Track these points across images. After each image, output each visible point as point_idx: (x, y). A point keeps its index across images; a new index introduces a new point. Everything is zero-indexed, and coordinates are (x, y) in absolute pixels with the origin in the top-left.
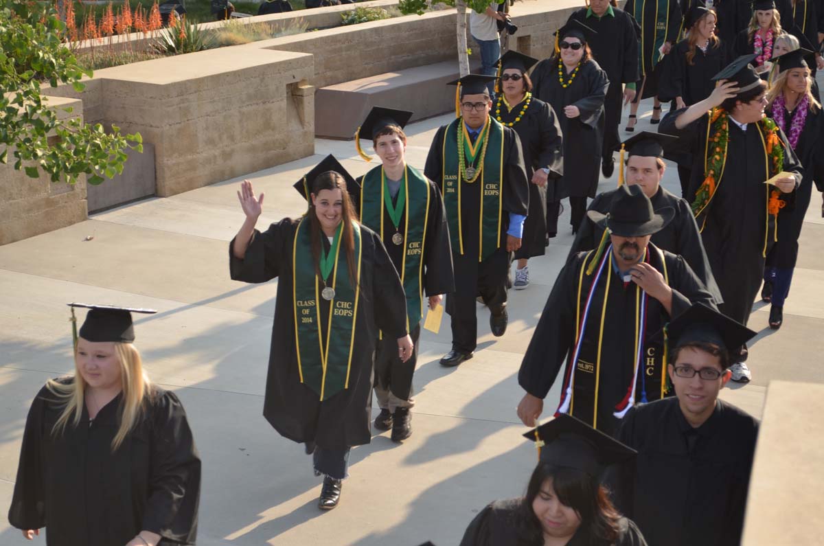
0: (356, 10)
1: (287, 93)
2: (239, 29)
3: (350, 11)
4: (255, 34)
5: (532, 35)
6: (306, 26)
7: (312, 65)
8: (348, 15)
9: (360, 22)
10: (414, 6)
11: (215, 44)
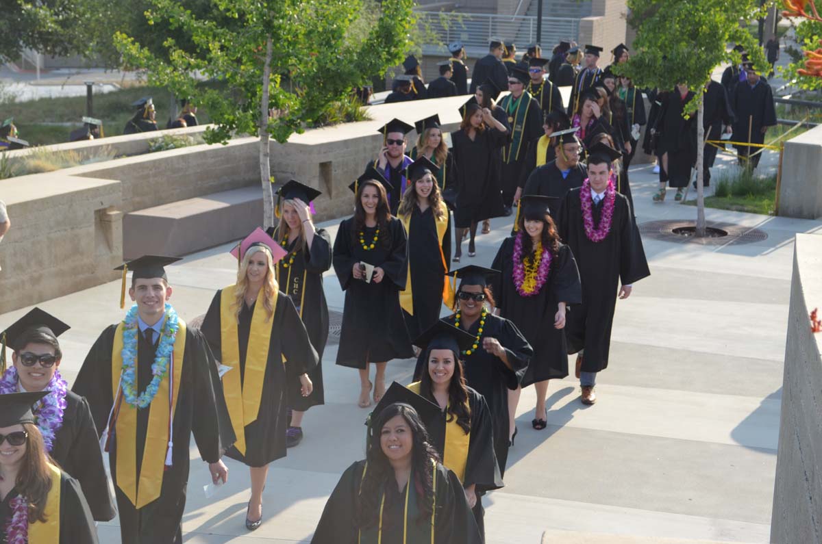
0: (163, 137)
1: (96, 219)
2: (48, 156)
3: (157, 138)
4: (64, 161)
5: (333, 161)
6: (113, 153)
7: (120, 191)
8: (156, 142)
9: (167, 149)
10: (218, 136)
11: (23, 171)
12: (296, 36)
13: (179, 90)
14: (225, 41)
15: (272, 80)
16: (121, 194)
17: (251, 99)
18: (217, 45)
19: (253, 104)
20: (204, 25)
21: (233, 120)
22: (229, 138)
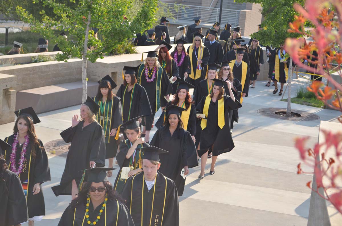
0: (38, 56)
1: (3, 93)
3: (36, 56)
5: (118, 72)
6: (14, 62)
7: (16, 81)
8: (35, 58)
9: (40, 62)
10: (63, 57)
12: (102, 13)
13: (45, 35)
14: (69, 13)
15: (90, 33)
16: (16, 82)
17: (80, 41)
18: (65, 15)
19: (80, 43)
20: (59, 5)
21: (71, 50)
22: (68, 59)
